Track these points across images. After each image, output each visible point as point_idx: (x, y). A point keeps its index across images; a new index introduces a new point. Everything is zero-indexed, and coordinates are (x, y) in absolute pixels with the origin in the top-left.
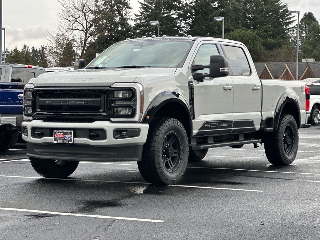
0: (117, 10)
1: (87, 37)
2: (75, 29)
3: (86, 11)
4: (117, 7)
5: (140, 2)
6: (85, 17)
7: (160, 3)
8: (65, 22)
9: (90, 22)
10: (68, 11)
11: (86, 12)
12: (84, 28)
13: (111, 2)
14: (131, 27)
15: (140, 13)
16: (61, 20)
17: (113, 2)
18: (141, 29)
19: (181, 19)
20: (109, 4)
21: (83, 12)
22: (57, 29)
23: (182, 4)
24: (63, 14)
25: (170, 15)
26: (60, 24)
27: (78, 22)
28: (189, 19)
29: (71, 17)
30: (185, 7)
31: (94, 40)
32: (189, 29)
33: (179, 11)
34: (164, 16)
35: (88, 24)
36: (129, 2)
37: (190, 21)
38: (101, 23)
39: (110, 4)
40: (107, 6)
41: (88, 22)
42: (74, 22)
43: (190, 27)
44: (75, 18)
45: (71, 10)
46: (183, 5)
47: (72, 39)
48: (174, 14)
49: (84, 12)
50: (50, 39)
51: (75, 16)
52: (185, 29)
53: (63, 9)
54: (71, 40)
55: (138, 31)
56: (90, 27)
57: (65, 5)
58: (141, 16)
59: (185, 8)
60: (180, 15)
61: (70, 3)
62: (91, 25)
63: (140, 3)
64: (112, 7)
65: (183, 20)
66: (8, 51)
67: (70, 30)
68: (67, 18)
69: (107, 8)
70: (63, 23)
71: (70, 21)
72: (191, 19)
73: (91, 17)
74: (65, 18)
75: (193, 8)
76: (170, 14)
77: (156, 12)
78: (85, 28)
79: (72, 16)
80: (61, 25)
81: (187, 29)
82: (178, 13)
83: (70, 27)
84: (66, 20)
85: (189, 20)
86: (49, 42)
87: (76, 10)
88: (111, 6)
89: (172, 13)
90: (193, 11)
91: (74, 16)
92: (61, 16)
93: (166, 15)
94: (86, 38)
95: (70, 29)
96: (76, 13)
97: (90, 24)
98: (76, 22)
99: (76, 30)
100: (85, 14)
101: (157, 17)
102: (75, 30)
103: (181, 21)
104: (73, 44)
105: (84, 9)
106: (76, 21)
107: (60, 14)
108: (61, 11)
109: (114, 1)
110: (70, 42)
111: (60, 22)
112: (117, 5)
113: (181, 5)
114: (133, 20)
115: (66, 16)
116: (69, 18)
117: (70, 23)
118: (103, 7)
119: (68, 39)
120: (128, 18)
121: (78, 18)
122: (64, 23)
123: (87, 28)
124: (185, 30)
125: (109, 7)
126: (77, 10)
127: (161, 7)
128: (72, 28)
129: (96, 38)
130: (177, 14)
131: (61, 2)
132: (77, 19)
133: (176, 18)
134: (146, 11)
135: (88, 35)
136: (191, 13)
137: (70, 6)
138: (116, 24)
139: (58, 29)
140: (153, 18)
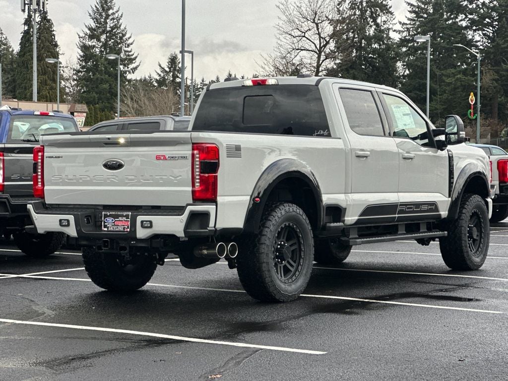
0: (371, 17)
1: (321, 62)
2: (303, 48)
3: (319, 20)
4: (372, 12)
5: (409, 2)
6: (318, 29)
7: (440, 4)
8: (287, 38)
9: (324, 38)
10: (291, 21)
11: (319, 22)
12: (316, 47)
13: (362, 5)
14: (393, 44)
15: (409, 19)
16: (280, 36)
17: (364, 4)
18: (410, 45)
19: (474, 28)
20: (358, 7)
21: (314, 22)
22: (274, 50)
23: (476, 3)
24: (284, 26)
25: (458, 22)
26: (279, 42)
27: (306, 38)
28: (487, 28)
29: (295, 30)
30: (482, 8)
31: (335, 64)
32: (487, 44)
33: (472, 15)
34: (447, 23)
35: (322, 40)
36: (390, 3)
37: (490, 31)
38: (345, 37)
39: (360, 7)
40: (356, 11)
41: (322, 38)
42: (300, 38)
43: (489, 41)
44: (303, 32)
45: (296, 20)
46: (478, 6)
47: (300, 64)
48: (464, 20)
49: (316, 22)
50: (264, 66)
51: (302, 29)
52: (481, 43)
53: (284, 18)
54: (298, 65)
55: (404, 49)
56: (325, 46)
57: (286, 12)
58: (410, 24)
59: (482, 11)
60: (473, 22)
61: (294, 10)
62: (328, 43)
63: (409, 4)
64: (363, 12)
65: (478, 30)
66: (204, 83)
67: (294, 51)
68: (289, 33)
69: (355, 14)
70: (283, 40)
71: (294, 37)
72: (491, 28)
73: (328, 29)
74: (287, 33)
75: (494, 9)
76: (457, 20)
77: (434, 18)
78: (318, 47)
79: (297, 29)
80: (281, 43)
81: (485, 45)
82: (470, 19)
83: (293, 46)
84: (287, 35)
85: (488, 30)
86: (263, 70)
87: (302, 20)
88: (361, 10)
89: (460, 18)
90: (494, 14)
91: (300, 29)
92: (281, 29)
93: (450, 22)
94: (319, 62)
95: (293, 49)
96: (303, 24)
97: (326, 40)
98: (304, 38)
99: (304, 50)
100: (317, 25)
101: (436, 26)
102: (302, 50)
103: (475, 31)
104: (301, 71)
105: (315, 17)
106: (304, 36)
107: (278, 27)
108: (281, 22)
109: (367, 2)
110: (296, 68)
111: (279, 39)
112: (370, 9)
113: (474, 6)
114: (397, 32)
115: (288, 28)
116: (293, 32)
117: (295, 39)
118: (349, 13)
119: (293, 64)
120: (390, 29)
121: (307, 31)
122: (285, 41)
123: (321, 48)
124: (481, 45)
125: (358, 12)
126: (305, 20)
127: (442, 9)
128: (297, 48)
129: (338, 61)
130: (467, 21)
131: (280, 7)
132: (305, 33)
133: (466, 28)
134: (418, 16)
135: (323, 58)
136: (490, 17)
137: (295, 13)
138: (369, 39)
139: (276, 49)
140: (429, 27)
